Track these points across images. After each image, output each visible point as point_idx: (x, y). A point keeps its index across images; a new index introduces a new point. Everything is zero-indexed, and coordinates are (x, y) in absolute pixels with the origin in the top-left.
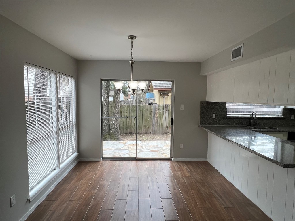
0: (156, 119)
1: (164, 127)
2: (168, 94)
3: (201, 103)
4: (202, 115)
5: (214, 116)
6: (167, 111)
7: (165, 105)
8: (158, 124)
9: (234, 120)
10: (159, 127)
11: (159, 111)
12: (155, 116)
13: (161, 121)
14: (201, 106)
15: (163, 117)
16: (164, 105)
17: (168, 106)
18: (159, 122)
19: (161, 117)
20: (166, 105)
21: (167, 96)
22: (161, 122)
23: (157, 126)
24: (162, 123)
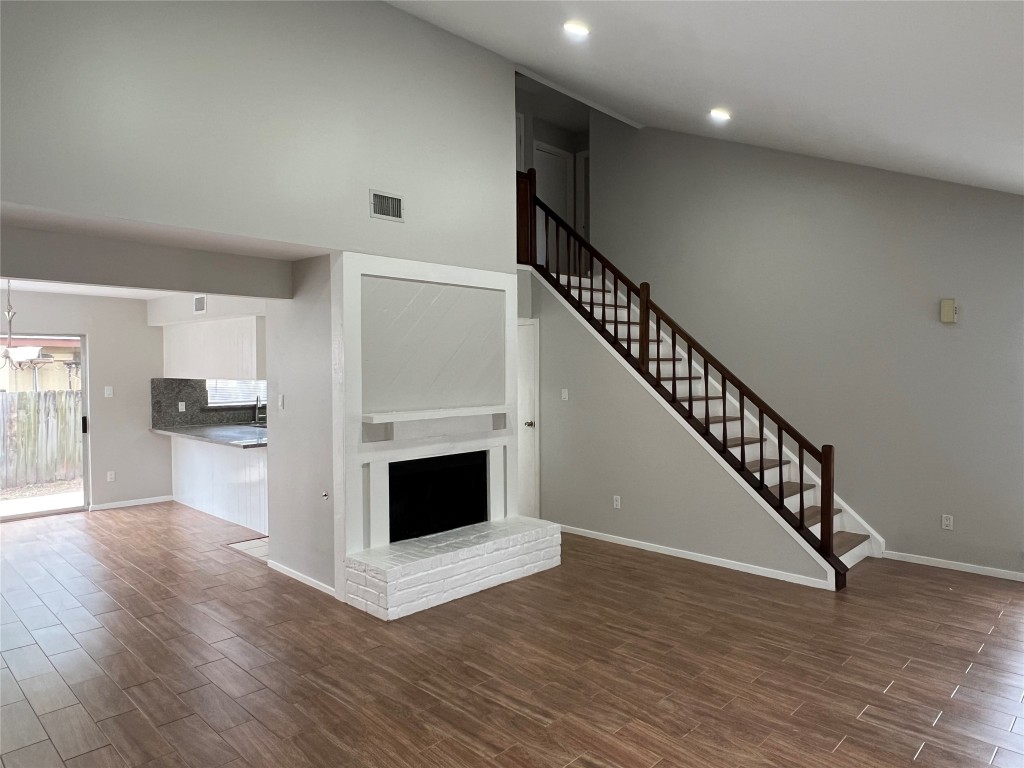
0: (11, 440)
1: (42, 464)
2: (51, 357)
3: (153, 381)
4: (157, 406)
5: (182, 407)
6: (52, 413)
7: (42, 395)
8: (18, 458)
9: (224, 413)
10: (22, 466)
11: (22, 413)
12: (7, 429)
13: (31, 443)
14: (153, 389)
15: (36, 433)
16: (39, 394)
17: (54, 398)
18: (22, 450)
19: (29, 431)
20: (46, 395)
21: (45, 363)
22: (30, 449)
23: (14, 463)
24: (33, 453)
